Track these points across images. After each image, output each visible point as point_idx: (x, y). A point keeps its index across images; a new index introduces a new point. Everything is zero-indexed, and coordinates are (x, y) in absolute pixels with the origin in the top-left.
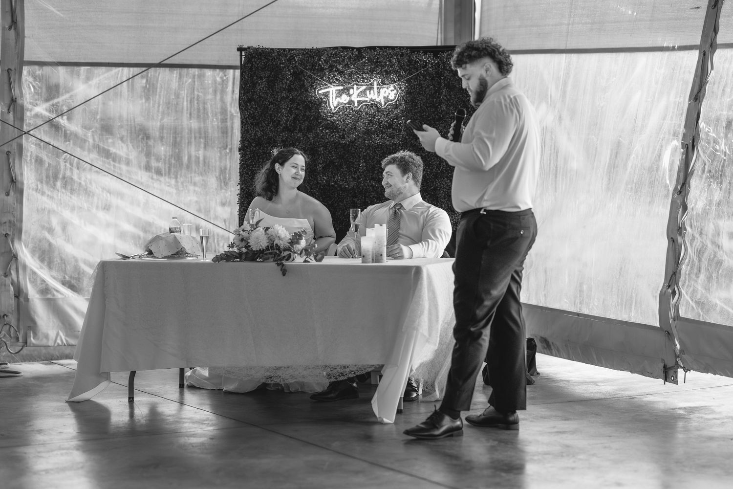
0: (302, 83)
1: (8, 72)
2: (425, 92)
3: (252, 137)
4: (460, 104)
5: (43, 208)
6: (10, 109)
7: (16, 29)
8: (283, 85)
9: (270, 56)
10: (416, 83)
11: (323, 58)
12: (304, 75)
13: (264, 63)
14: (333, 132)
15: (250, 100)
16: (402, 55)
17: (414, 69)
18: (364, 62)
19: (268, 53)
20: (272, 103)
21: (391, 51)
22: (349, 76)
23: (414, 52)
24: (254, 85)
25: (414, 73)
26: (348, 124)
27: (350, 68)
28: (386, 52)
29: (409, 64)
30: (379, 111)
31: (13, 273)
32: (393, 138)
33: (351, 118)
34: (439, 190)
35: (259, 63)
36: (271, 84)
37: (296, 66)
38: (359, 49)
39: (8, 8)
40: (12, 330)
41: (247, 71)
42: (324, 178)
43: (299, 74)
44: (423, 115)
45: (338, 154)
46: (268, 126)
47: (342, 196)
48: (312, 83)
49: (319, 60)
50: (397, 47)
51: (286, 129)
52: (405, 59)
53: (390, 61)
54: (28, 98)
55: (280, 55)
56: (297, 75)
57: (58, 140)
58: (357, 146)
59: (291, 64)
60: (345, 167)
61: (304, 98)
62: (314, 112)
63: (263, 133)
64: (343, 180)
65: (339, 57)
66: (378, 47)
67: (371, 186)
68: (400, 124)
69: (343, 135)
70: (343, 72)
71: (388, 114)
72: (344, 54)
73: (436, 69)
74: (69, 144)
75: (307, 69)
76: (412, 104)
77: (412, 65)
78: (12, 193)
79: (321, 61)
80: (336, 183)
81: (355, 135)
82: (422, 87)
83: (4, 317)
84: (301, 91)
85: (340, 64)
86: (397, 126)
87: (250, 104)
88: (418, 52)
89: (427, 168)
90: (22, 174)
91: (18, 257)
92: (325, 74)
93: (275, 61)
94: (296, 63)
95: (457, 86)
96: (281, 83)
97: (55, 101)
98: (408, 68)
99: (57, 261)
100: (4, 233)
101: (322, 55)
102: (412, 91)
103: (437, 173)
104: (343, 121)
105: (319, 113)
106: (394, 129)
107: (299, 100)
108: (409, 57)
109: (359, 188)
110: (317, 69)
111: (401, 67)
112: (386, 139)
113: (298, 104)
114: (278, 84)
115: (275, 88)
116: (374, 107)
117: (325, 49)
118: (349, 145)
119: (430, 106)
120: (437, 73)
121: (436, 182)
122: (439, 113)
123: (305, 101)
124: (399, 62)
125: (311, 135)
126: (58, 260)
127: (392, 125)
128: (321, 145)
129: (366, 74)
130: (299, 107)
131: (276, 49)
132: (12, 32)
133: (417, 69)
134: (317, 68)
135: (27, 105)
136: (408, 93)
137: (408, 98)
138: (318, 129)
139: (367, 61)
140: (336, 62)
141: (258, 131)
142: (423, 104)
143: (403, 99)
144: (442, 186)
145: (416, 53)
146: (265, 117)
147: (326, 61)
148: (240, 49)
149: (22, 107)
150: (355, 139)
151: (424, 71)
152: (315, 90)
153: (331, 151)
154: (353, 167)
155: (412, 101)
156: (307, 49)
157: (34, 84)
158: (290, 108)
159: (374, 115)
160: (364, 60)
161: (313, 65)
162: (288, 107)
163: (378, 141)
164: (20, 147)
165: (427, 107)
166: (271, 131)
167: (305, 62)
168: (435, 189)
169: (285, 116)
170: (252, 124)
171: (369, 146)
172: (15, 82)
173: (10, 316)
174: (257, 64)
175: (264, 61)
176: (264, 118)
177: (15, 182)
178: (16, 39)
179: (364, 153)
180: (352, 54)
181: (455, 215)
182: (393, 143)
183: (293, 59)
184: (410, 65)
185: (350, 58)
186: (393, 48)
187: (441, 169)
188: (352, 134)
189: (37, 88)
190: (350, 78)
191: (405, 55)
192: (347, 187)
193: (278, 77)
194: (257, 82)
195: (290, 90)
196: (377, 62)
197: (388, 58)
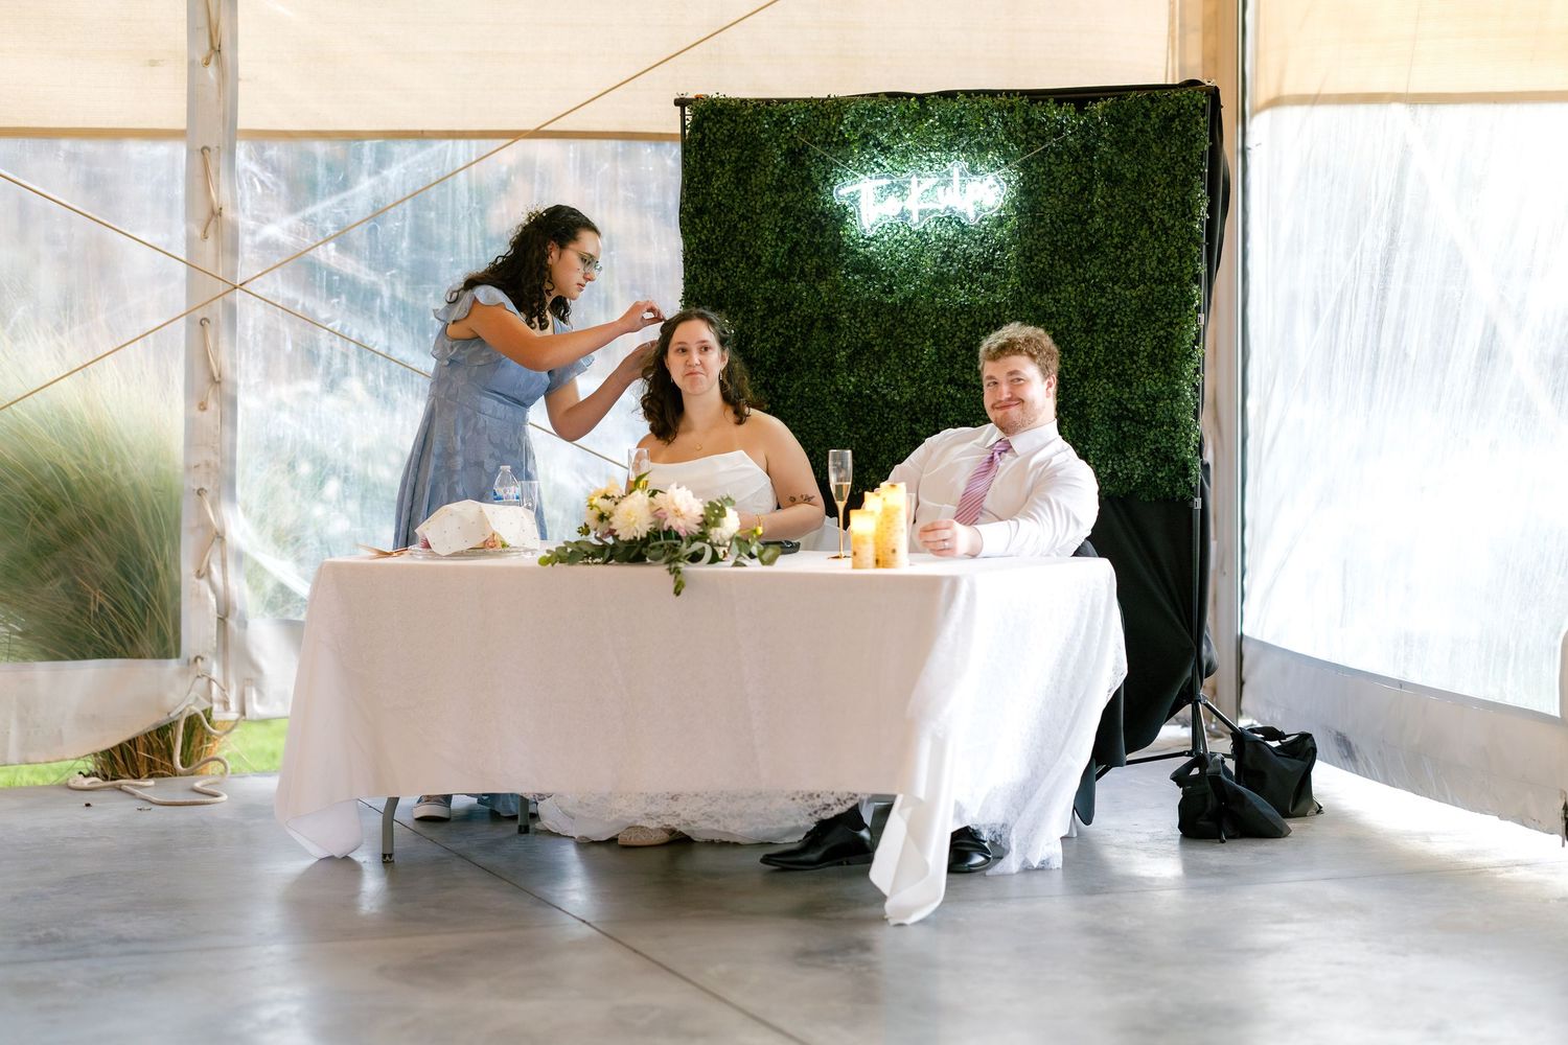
0: (805, 173)
1: (203, 153)
2: (1060, 190)
3: (705, 292)
4: (1135, 214)
5: (281, 436)
6: (208, 231)
7: (220, 63)
8: (766, 178)
9: (739, 115)
10: (1042, 169)
11: (848, 118)
12: (809, 156)
13: (728, 130)
14: (870, 279)
15: (700, 211)
16: (1011, 109)
17: (1038, 138)
18: (932, 124)
19: (736, 109)
20: (743, 217)
21: (988, 101)
22: (903, 156)
23: (1036, 101)
24: (708, 177)
25: (1038, 147)
26: (900, 262)
27: (904, 140)
28: (978, 103)
29: (1026, 127)
30: (964, 233)
31: (215, 570)
32: (994, 292)
33: (907, 247)
34: (1090, 406)
35: (718, 130)
36: (742, 175)
37: (792, 137)
38: (921, 98)
39: (202, 21)
40: (215, 688)
41: (693, 150)
42: (850, 381)
43: (800, 154)
44: (1058, 241)
45: (880, 326)
46: (738, 267)
47: (887, 418)
48: (827, 173)
49: (840, 121)
50: (1001, 92)
51: (774, 272)
52: (1018, 117)
53: (987, 122)
54: (248, 207)
55: (759, 113)
56: (795, 156)
57: (314, 295)
58: (919, 310)
59: (782, 132)
60: (894, 355)
61: (808, 206)
62: (830, 235)
63: (728, 282)
64: (889, 385)
65: (880, 116)
66: (962, 92)
67: (948, 397)
68: (1008, 260)
69: (890, 286)
70: (889, 148)
71: (984, 238)
72: (891, 108)
73: (1083, 137)
74: (338, 303)
75: (815, 144)
76: (1033, 217)
77: (1033, 130)
78: (212, 405)
79: (844, 125)
80: (874, 390)
81: (915, 285)
82: (1054, 179)
83: (196, 660)
84: (802, 190)
85: (883, 131)
86: (1003, 264)
87: (701, 221)
88: (1045, 101)
89: (1066, 356)
90: (234, 367)
91: (226, 537)
92: (852, 153)
93: (749, 127)
94: (792, 129)
95: (1128, 175)
96: (762, 173)
97: (310, 211)
98: (1023, 137)
99: (312, 544)
100: (197, 488)
101: (846, 112)
102: (1032, 188)
103: (1087, 369)
104: (891, 255)
105: (840, 237)
106: (996, 271)
107: (799, 211)
108: (1026, 112)
109: (922, 401)
110: (836, 143)
111: (1010, 136)
112: (979, 293)
113: (799, 220)
114: (757, 177)
115: (751, 185)
116: (954, 224)
117: (852, 99)
118: (902, 308)
119: (1073, 221)
120: (1085, 147)
121: (1085, 387)
122: (1090, 235)
123: (812, 214)
124: (1006, 124)
125: (823, 287)
126: (315, 542)
127: (992, 262)
128: (843, 309)
129: (936, 151)
130: (799, 225)
131: (751, 100)
132: (211, 72)
133: (1043, 138)
134: (835, 140)
135: (245, 222)
136: (1026, 191)
137: (1025, 204)
138: (838, 272)
139: (937, 124)
140: (875, 125)
141: (717, 279)
142: (1057, 217)
143: (1014, 206)
144: (1096, 395)
145: (1040, 103)
146: (731, 248)
147: (854, 126)
148: (681, 103)
149: (235, 228)
150: (915, 295)
151: (1057, 142)
152: (832, 189)
153: (866, 320)
154: (911, 355)
155: (1033, 209)
156: (815, 99)
157: (262, 178)
158: (782, 230)
159: (955, 242)
160: (931, 121)
161: (828, 134)
162: (776, 225)
163: (962, 297)
164: (232, 312)
165: (1065, 223)
166: (743, 278)
167: (812, 127)
168: (1082, 403)
169: (771, 245)
170: (705, 262)
171: (944, 309)
172: (218, 173)
173: (209, 658)
174: (714, 134)
175: (729, 127)
176: (728, 249)
177: (219, 382)
178: (219, 85)
179: (933, 324)
180: (908, 108)
181: (1127, 461)
182: (993, 303)
183: (786, 121)
184: (1029, 129)
185: (903, 117)
186: (993, 94)
187: (1093, 360)
188: (910, 283)
189: (269, 184)
190: (904, 160)
191: (1017, 109)
192: (897, 398)
193: (757, 161)
194: (713, 172)
195: (780, 188)
196: (960, 125)
197: (982, 116)
